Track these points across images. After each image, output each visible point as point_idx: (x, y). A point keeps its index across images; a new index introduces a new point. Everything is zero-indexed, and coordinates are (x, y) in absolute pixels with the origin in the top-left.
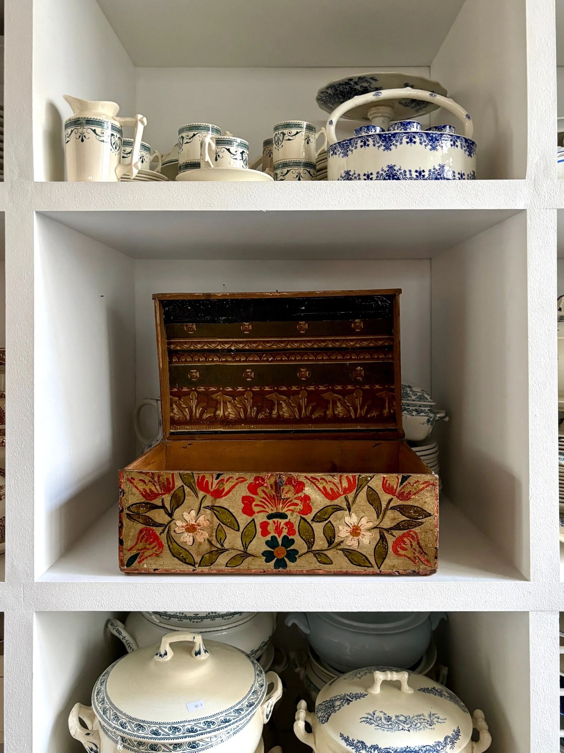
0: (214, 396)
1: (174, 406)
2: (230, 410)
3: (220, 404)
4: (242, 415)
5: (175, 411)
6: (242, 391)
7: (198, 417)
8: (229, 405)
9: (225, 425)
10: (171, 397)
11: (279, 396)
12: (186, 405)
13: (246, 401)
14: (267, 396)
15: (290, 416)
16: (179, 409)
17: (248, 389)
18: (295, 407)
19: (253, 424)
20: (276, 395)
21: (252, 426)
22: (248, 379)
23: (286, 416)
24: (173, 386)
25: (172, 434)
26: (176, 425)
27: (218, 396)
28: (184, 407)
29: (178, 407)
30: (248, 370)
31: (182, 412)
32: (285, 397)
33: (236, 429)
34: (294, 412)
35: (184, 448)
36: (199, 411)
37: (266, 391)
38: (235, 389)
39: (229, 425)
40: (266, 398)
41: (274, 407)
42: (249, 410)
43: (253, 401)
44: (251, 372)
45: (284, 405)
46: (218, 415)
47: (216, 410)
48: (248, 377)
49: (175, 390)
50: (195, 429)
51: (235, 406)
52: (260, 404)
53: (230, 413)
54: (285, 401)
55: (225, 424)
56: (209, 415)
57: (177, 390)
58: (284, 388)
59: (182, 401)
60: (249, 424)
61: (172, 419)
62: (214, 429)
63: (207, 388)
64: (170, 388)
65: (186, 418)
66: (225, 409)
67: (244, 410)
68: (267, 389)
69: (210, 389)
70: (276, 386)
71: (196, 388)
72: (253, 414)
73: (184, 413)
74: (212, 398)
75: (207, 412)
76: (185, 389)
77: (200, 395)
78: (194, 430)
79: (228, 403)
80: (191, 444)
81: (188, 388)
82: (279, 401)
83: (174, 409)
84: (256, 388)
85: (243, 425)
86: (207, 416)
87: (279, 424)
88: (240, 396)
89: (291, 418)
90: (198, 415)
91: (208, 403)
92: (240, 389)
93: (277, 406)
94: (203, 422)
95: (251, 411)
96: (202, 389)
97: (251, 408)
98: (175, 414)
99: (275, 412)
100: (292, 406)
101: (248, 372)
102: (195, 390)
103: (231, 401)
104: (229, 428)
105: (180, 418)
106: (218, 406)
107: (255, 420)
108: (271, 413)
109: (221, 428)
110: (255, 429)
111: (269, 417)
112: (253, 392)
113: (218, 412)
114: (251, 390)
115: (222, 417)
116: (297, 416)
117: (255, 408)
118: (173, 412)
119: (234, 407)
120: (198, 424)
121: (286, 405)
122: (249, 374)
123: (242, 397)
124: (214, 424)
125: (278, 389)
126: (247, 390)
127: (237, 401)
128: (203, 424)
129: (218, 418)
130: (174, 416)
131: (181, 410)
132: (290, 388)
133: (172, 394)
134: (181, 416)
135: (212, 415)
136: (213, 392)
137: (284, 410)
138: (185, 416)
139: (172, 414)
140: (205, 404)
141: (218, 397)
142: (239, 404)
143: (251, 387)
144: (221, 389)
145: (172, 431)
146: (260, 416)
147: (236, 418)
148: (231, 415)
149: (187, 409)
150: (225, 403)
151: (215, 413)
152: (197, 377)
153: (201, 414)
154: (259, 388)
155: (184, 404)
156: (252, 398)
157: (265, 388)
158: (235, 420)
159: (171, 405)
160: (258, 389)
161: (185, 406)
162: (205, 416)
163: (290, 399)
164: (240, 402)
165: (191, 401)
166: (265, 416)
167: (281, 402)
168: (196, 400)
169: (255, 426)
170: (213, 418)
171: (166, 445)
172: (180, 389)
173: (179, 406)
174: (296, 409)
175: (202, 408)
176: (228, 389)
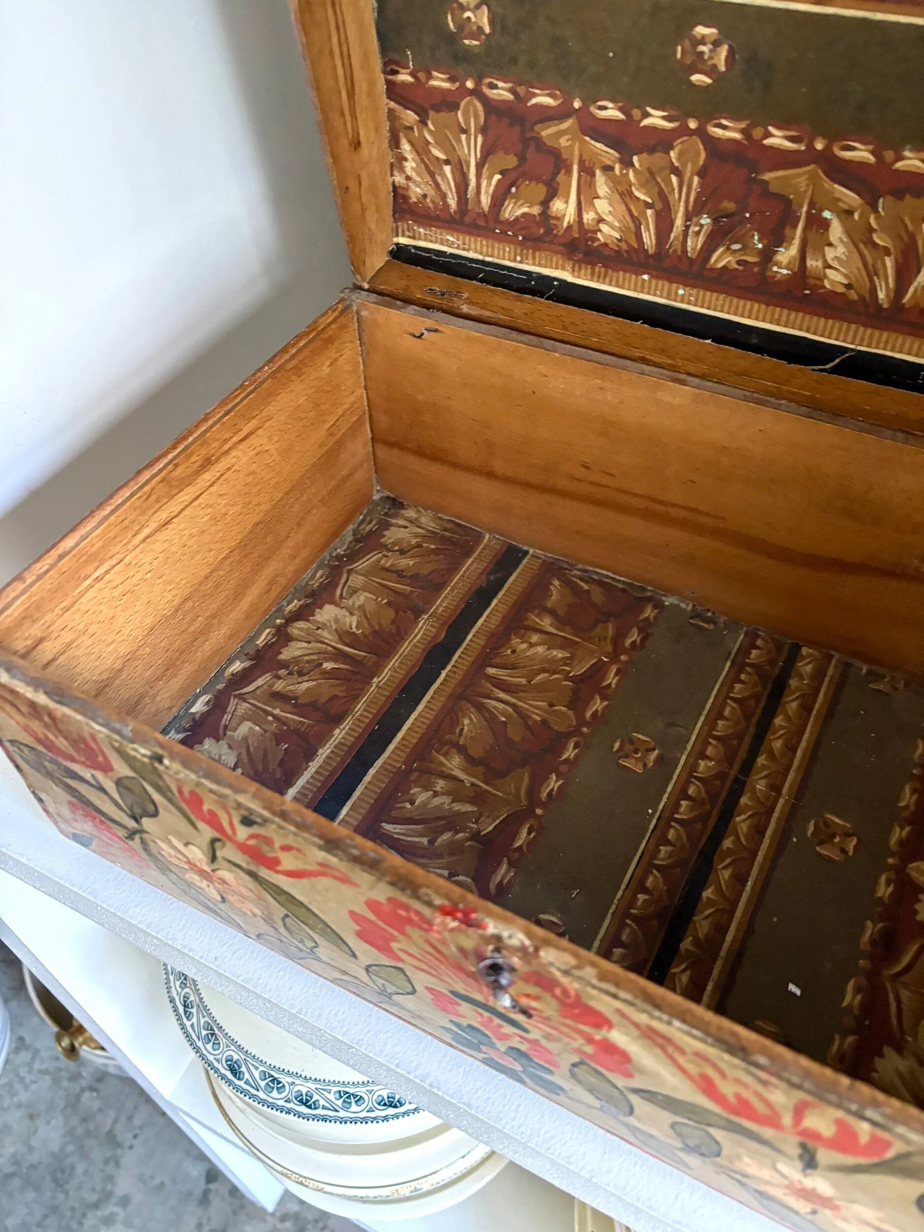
0: (547, 132)
1: (406, 147)
2: (602, 206)
3: (569, 172)
4: (649, 239)
5: (410, 165)
6: (664, 130)
7: (486, 209)
8: (602, 185)
9: (579, 261)
10: (392, 104)
11: (827, 183)
12: (445, 153)
13: (674, 179)
14: (768, 176)
15: (849, 286)
16: (422, 159)
17: (693, 124)
18: (887, 252)
19: (686, 285)
20: (813, 179)
21: (681, 292)
22: (697, 78)
23: (833, 282)
24: (396, 57)
25: (400, 254)
26: (414, 221)
27: (561, 133)
28: (437, 159)
29: (419, 154)
30: (701, 30)
31: (432, 175)
32: (849, 197)
33: (617, 286)
34: (872, 272)
35: (414, 336)
36: (489, 185)
37: (771, 148)
38: (636, 113)
39: (594, 265)
40: (765, 183)
41: (787, 232)
42: (679, 222)
43: (701, 185)
44: (716, 44)
45: (836, 231)
46: (557, 218)
47: (552, 193)
48: (699, 64)
49: (404, 77)
50: (476, 251)
51: (626, 195)
52: (729, 206)
53: (601, 220)
54: (849, 213)
55: (580, 256)
56: (525, 209)
57: (409, 79)
58: (862, 153)
59: (430, 131)
60: (671, 282)
61: (399, 195)
62: (540, 265)
63: (521, 90)
64: (385, 64)
65: (447, 206)
66: (586, 195)
67: (658, 216)
68: (777, 139)
69: (535, 95)
70: (824, 136)
71: (478, 82)
72: (694, 244)
73: (439, 180)
74: (538, 142)
75: (517, 197)
76: (439, 82)
77: (493, 118)
78: (471, 255)
79: (598, 173)
80: (436, 331)
81: (451, 80)
82: (822, 210)
83: (406, 160)
84: (725, 127)
85: (646, 277)
86: (519, 212)
87: (791, 309)
88: (652, 151)
89: (853, 295)
90: (485, 201)
91: (522, 159)
92: (656, 119)
93: (805, 230)
94: (503, 232)
95: (687, 227)
96: (502, 92)
97: (688, 217)
98: (408, 178)
99: (787, 255)
100: (875, 245)
101: (703, 41)
102: (476, 92)
103: (612, 169)
104: (593, 274)
105: (425, 196)
106: (561, 178)
107: (695, 269)
108: (767, 256)
109: (563, 269)
110: (689, 303)
111: (756, 269)
112: (711, 143)
113: (557, 205)
114: (701, 132)
115: (570, 227)
116: (881, 295)
117: (705, 220)
118: (402, 170)
119: (622, 195)
120: (486, 237)
121: (848, 232)
122: (704, 49)
123: (658, 155)
124: (539, 249)
125: (828, 149)
126: (684, 130)
127: (636, 171)
128: (503, 238)
129: (556, 226)
130: (407, 189)
131: (430, 168)
132: (889, 155)
133: (393, 91)
134: (431, 192)
135: (536, 210)
136: (547, 116)
137: (830, 253)
138: (444, 196)
139: (399, 179)
140: (511, 161)
141: (564, 142)
142: (643, 185)
143: (707, 117)
144: (577, 104)
145: (403, 240)
146: (721, 259)
147: (624, 246)
148: (604, 228)
149: (447, 169)
150: (587, 171)
151: (546, 204)
152: (480, 29)
153: (498, 201)
154: (742, 131)
155: (439, 144)
156: (702, 173)
157: (770, 135)
158: (618, 253)
159: (395, 143)
160: (737, 136)
161: (442, 156)
162: (512, 210)
163: (876, 211)
164: (650, 177)
165: (463, 137)
166: (739, 263)
167: (827, 214)
168: (480, 140)
169: (694, 291)
170: (539, 225)
171: (358, 312)
172: (421, 75)
173: (421, 150)
174: (889, 262)
175: (501, 173)
176: (604, 108)
